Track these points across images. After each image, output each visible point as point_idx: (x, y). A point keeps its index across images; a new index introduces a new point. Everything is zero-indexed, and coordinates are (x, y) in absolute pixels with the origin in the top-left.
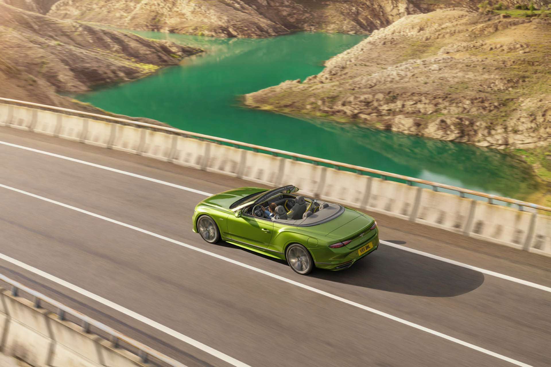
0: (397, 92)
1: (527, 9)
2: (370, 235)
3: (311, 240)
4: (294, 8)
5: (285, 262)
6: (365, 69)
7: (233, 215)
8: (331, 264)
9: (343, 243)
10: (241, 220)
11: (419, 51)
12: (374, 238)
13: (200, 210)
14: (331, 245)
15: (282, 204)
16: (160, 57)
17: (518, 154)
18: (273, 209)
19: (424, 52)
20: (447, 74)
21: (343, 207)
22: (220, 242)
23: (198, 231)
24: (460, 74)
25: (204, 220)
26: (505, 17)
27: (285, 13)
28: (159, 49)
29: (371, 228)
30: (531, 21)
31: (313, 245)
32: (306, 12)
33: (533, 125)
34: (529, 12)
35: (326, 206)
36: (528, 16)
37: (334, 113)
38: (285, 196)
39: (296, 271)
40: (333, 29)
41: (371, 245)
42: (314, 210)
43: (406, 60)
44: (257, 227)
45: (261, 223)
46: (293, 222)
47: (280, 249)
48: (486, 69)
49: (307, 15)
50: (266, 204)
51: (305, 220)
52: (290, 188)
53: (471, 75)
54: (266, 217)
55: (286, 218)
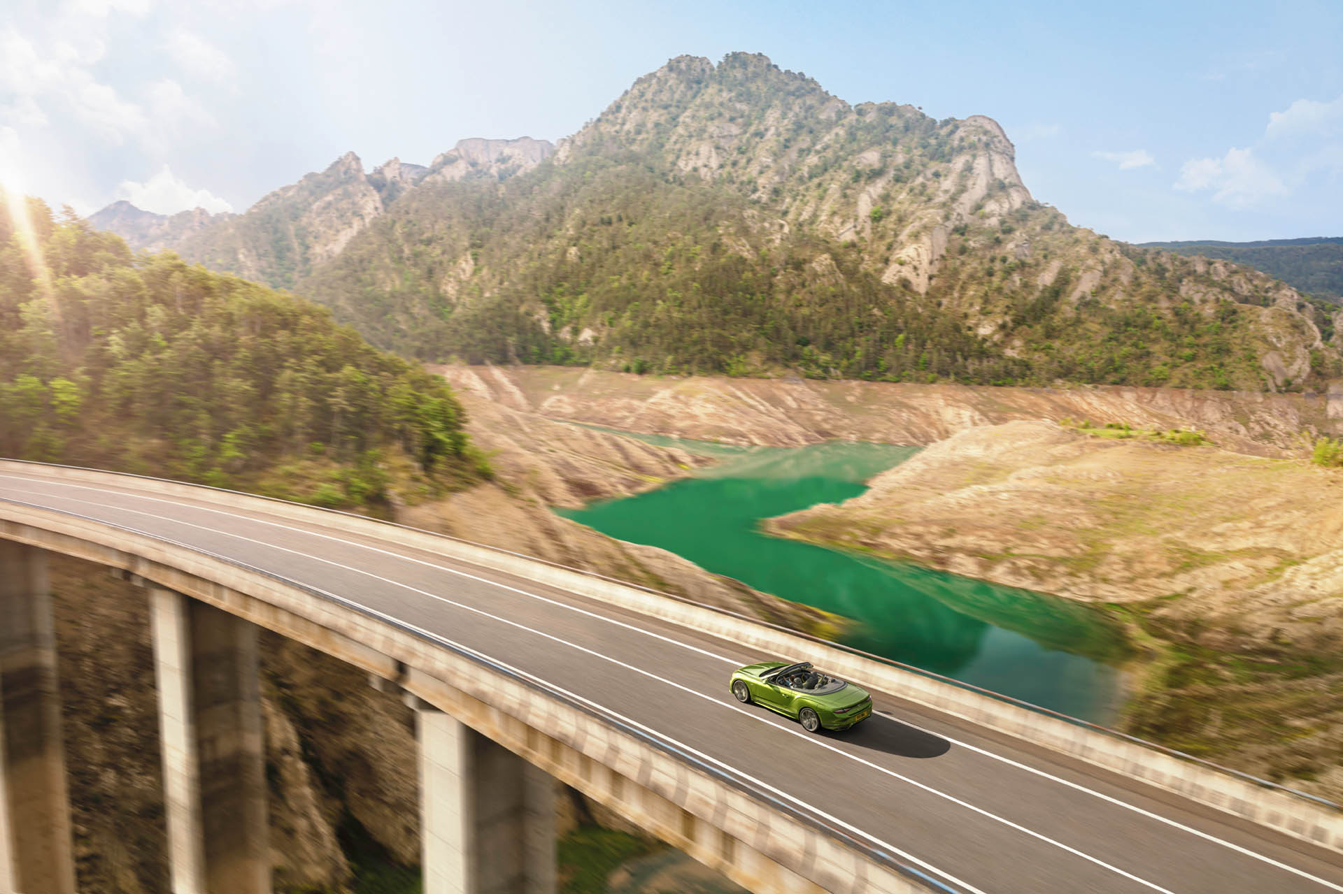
0: (957, 524)
1: (1121, 428)
2: (865, 706)
3: (820, 706)
4: (830, 412)
5: (798, 721)
6: (916, 493)
7: (761, 682)
8: (834, 725)
9: (844, 710)
10: (767, 686)
11: (984, 475)
12: (869, 709)
13: (736, 676)
14: (835, 711)
15: (800, 676)
16: (666, 468)
17: (1108, 609)
18: (792, 680)
19: (990, 475)
20: (1019, 504)
21: (846, 682)
22: (749, 701)
23: (733, 692)
24: (1036, 506)
25: (740, 684)
26: (1092, 437)
27: (818, 418)
28: (666, 458)
29: (867, 700)
30: (1125, 444)
31: (821, 710)
32: (844, 417)
33: (1127, 574)
34: (1123, 433)
35: (833, 681)
36: (1122, 437)
37: (875, 546)
38: (802, 671)
39: (807, 729)
40: (878, 439)
41: (866, 714)
42: (824, 683)
43: (968, 485)
44: (779, 692)
45: (783, 690)
46: (807, 691)
47: (796, 711)
48: (1069, 501)
49: (846, 421)
50: (787, 676)
51: (817, 690)
52: (807, 664)
53: (1049, 508)
54: (787, 686)
55: (802, 687)
